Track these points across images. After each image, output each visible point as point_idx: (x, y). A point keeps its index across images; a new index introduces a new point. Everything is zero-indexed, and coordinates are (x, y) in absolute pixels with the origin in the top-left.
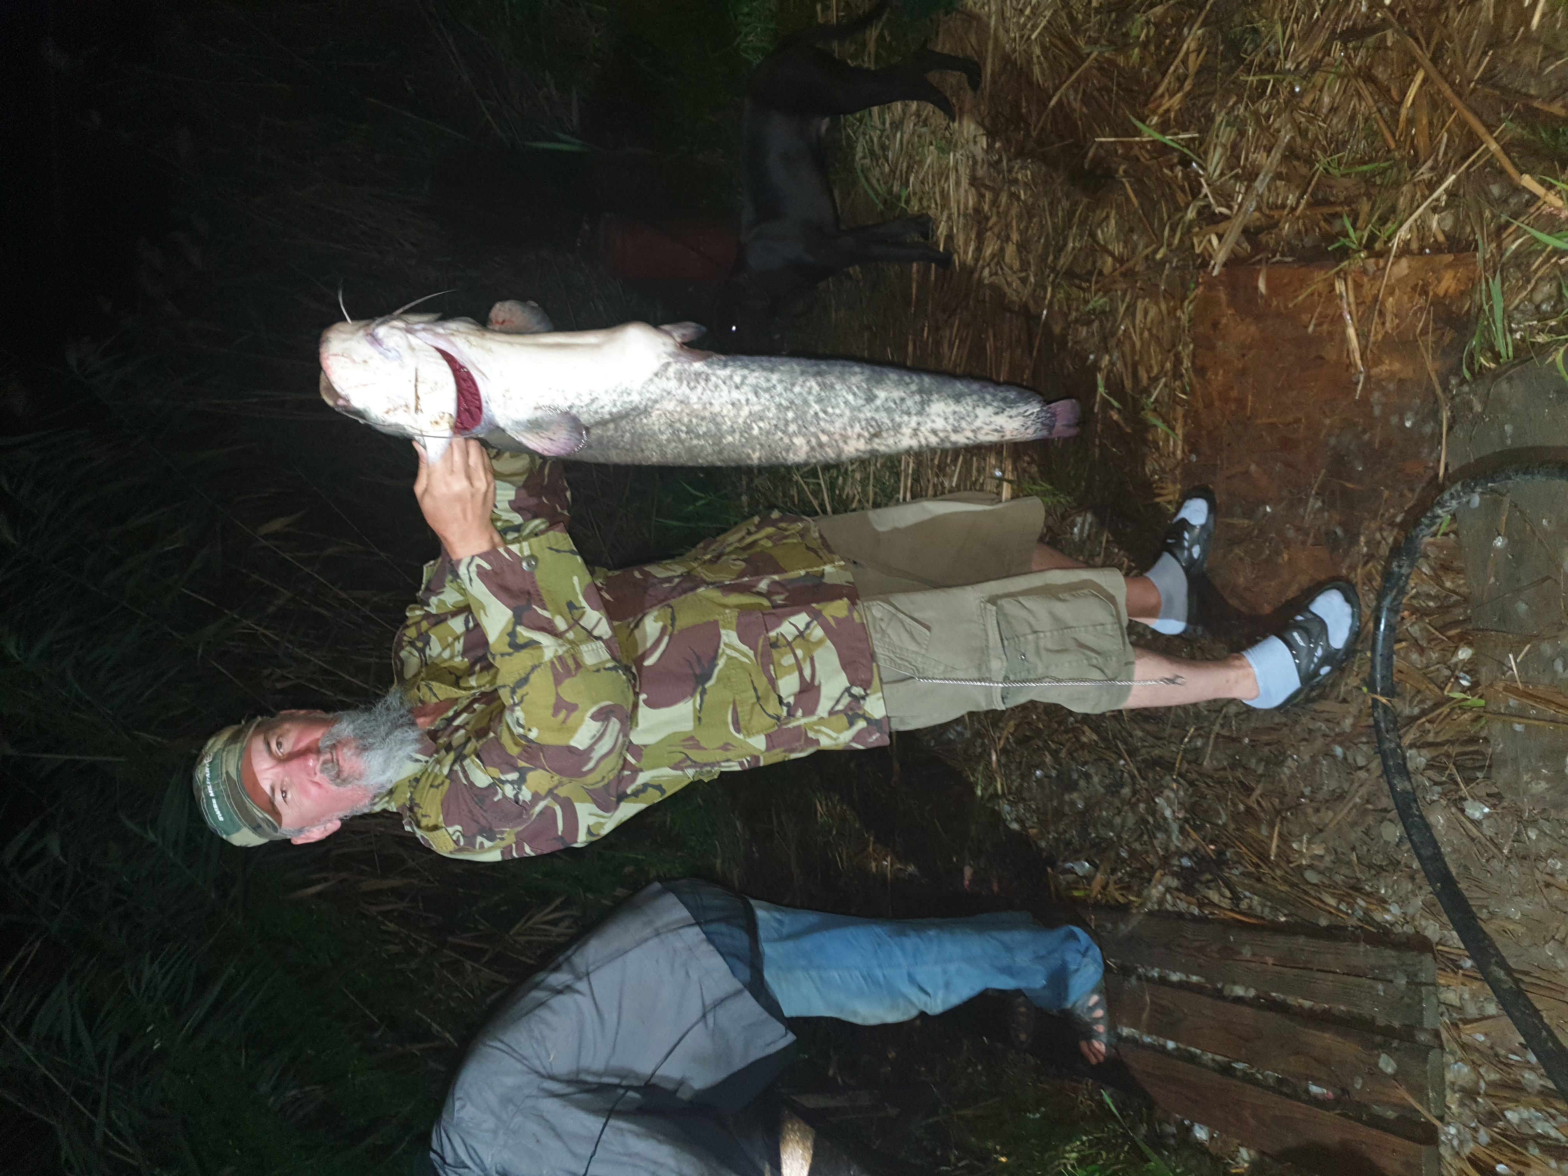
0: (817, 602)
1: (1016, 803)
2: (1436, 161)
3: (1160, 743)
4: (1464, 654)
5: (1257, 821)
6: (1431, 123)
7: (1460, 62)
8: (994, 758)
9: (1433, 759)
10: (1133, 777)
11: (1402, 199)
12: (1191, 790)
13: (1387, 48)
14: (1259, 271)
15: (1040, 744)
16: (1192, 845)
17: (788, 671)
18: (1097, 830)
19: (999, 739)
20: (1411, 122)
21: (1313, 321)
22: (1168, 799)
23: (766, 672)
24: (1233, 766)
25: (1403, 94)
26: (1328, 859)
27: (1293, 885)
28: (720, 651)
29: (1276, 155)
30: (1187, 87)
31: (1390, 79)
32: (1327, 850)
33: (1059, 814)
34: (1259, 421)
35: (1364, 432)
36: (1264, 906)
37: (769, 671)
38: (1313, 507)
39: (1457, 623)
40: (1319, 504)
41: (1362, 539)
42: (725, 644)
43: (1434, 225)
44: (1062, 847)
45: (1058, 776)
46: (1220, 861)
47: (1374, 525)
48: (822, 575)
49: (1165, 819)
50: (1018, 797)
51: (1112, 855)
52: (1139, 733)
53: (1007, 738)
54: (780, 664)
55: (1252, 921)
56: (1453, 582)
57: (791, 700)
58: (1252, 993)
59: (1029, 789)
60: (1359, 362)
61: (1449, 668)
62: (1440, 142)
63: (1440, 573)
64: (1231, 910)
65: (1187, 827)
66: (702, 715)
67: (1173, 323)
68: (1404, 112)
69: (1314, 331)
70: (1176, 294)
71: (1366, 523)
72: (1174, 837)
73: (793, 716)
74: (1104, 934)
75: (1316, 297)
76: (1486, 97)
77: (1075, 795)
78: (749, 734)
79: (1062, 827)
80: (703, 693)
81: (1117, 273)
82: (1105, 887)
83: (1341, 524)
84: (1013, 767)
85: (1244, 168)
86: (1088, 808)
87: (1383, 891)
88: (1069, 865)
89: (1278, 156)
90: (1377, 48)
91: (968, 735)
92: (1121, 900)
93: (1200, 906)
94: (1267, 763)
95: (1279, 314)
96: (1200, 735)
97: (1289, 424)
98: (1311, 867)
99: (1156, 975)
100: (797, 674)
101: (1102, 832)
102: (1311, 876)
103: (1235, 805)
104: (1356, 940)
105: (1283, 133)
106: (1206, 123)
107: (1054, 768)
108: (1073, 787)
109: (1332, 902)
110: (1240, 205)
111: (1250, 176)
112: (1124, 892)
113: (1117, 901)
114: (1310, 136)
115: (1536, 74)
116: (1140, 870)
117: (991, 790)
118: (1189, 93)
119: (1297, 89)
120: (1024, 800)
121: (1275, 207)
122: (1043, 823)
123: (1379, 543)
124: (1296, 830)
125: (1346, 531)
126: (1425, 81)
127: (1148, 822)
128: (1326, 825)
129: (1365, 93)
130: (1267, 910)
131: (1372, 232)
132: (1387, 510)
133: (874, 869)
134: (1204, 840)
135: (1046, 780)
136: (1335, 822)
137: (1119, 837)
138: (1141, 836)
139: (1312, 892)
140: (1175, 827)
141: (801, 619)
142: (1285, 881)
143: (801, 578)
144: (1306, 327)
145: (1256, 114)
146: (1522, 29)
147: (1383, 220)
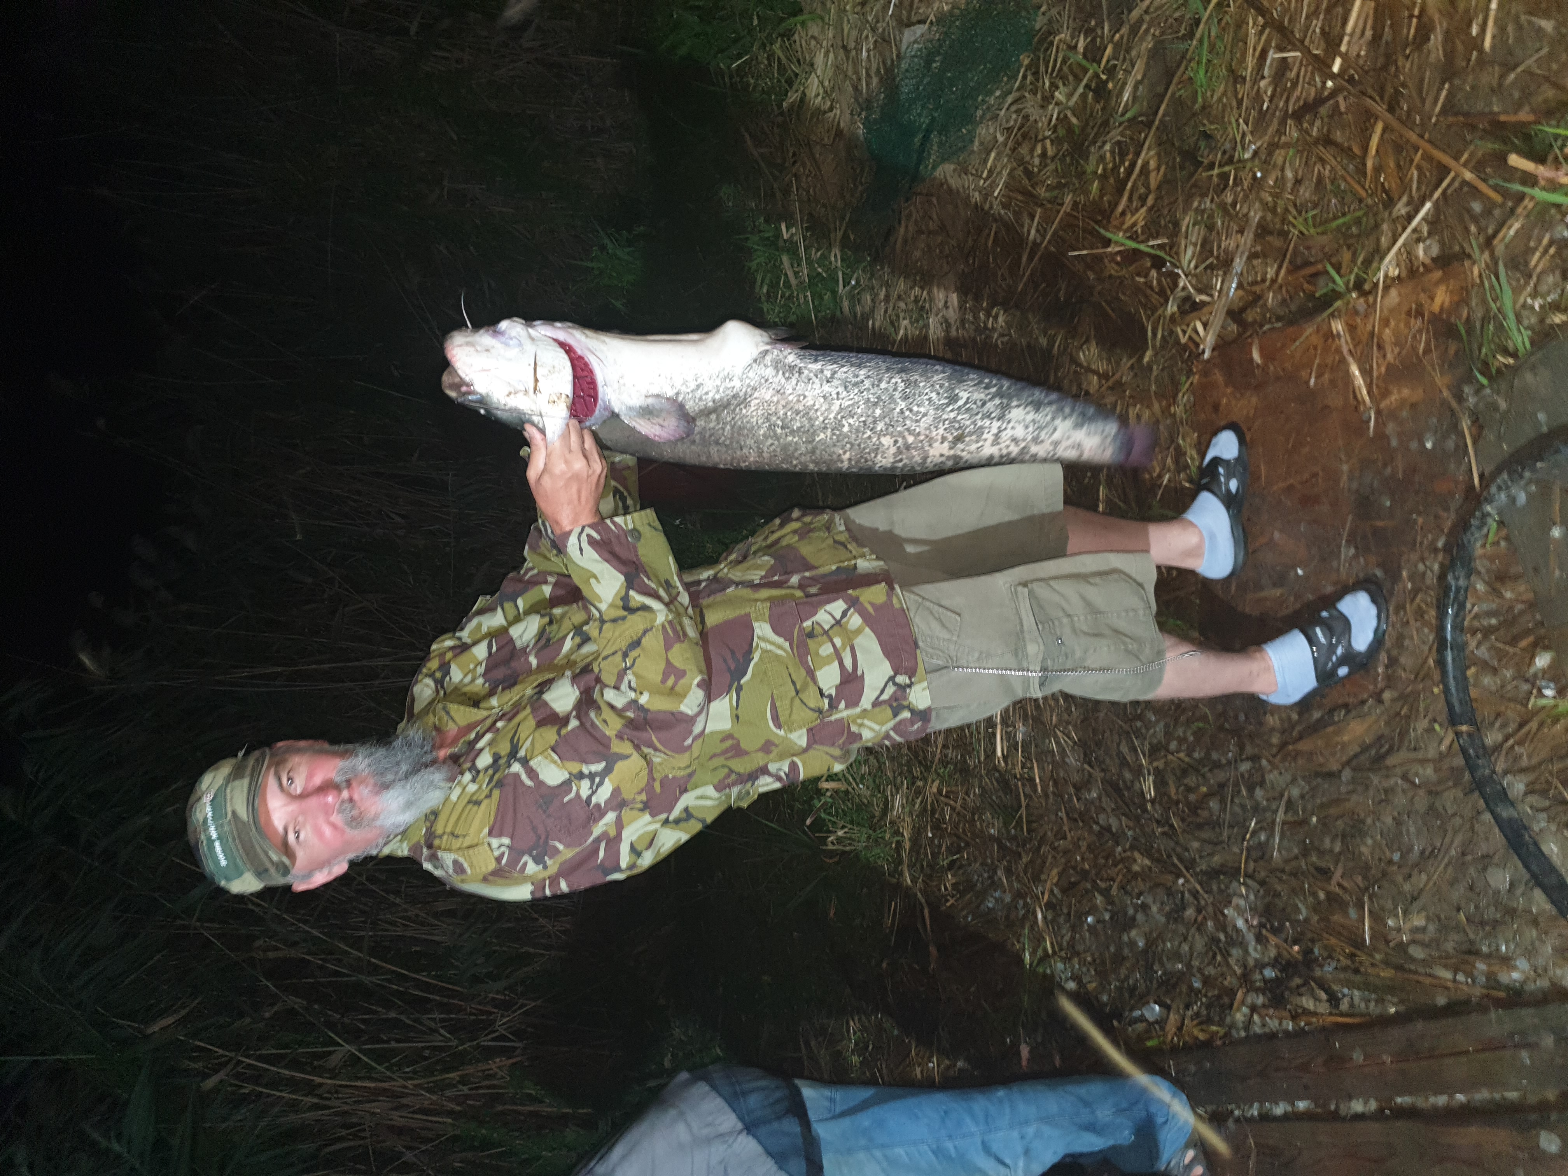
0: (854, 588)
1: (1070, 959)
2: (1411, 196)
3: (1219, 847)
4: (1542, 661)
5: (1343, 906)
6: (1399, 166)
7: (1417, 101)
8: (1040, 916)
9: (1533, 783)
10: (1195, 894)
11: (1383, 239)
12: (1262, 891)
13: (1341, 114)
14: (1251, 344)
15: (1089, 886)
16: (1273, 953)
17: (827, 661)
18: (1162, 965)
19: (1043, 894)
20: (1378, 170)
21: (1313, 375)
22: (1237, 908)
23: (804, 663)
24: (1305, 853)
25: (1365, 148)
26: (1431, 928)
27: (1399, 968)
28: (754, 644)
29: (1249, 235)
30: (1150, 201)
31: (1349, 139)
32: (1428, 918)
33: (1118, 959)
34: (1275, 488)
35: (1385, 465)
36: (1368, 1001)
37: (807, 662)
38: (1346, 556)
39: (1528, 632)
40: (1352, 551)
41: (1404, 574)
42: (759, 638)
43: (1421, 253)
44: (1127, 995)
45: (1111, 918)
46: (1309, 960)
47: (1414, 557)
48: (855, 567)
49: (1238, 931)
50: (1071, 952)
51: (1184, 988)
52: (1196, 845)
53: (1052, 891)
54: (817, 654)
55: (1357, 1020)
56: (1513, 590)
57: (833, 692)
58: (1373, 1105)
59: (1083, 938)
60: (1367, 398)
61: (1527, 681)
62: (1411, 179)
63: (1498, 585)
64: (1331, 1014)
65: (1264, 931)
66: (740, 712)
67: (1168, 421)
68: (1370, 164)
69: (1316, 383)
70: (1169, 393)
71: (1405, 557)
72: (1251, 950)
73: (837, 708)
74: (1188, 1079)
75: (1312, 350)
76: (1449, 127)
77: (1133, 933)
78: (791, 730)
79: (1123, 972)
80: (739, 689)
81: (1103, 388)
82: (1180, 1028)
83: (1378, 565)
84: (1061, 920)
85: (1218, 258)
86: (1151, 943)
87: (1504, 948)
88: (1137, 1013)
89: (1251, 236)
90: (1331, 117)
91: (1008, 898)
92: (1202, 1036)
93: (1294, 1017)
94: (1344, 836)
95: (1278, 378)
96: (1261, 828)
97: (1307, 481)
98: (1413, 942)
99: (1256, 1113)
100: (836, 664)
101: (1169, 966)
102: (1417, 952)
103: (1314, 895)
104: (1484, 1010)
105: (1252, 213)
106: (1174, 228)
107: (1106, 910)
108: (1131, 923)
109: (1448, 975)
110: (1220, 292)
111: (1226, 264)
112: (1204, 1027)
113: (1197, 1038)
114: (1279, 210)
115: (1498, 90)
116: (1219, 997)
117: (1040, 952)
118: (1153, 207)
119: (1259, 175)
120: (1078, 954)
121: (1255, 283)
122: (1102, 975)
123: (1424, 574)
124: (1389, 905)
125: (1386, 572)
126: (1384, 131)
127: (1219, 940)
128: (1421, 891)
129: (1328, 156)
130: (1372, 1005)
131: (1357, 276)
132: (1425, 536)
133: (919, 1076)
134: (1286, 941)
135: (1099, 927)
136: (1431, 884)
137: (1189, 966)
138: (1214, 957)
139: (1421, 970)
140: (1250, 938)
141: (837, 607)
142: (1387, 963)
143: (832, 573)
144: (1307, 382)
145: (1223, 206)
146: (1475, 53)
147: (1367, 263)
